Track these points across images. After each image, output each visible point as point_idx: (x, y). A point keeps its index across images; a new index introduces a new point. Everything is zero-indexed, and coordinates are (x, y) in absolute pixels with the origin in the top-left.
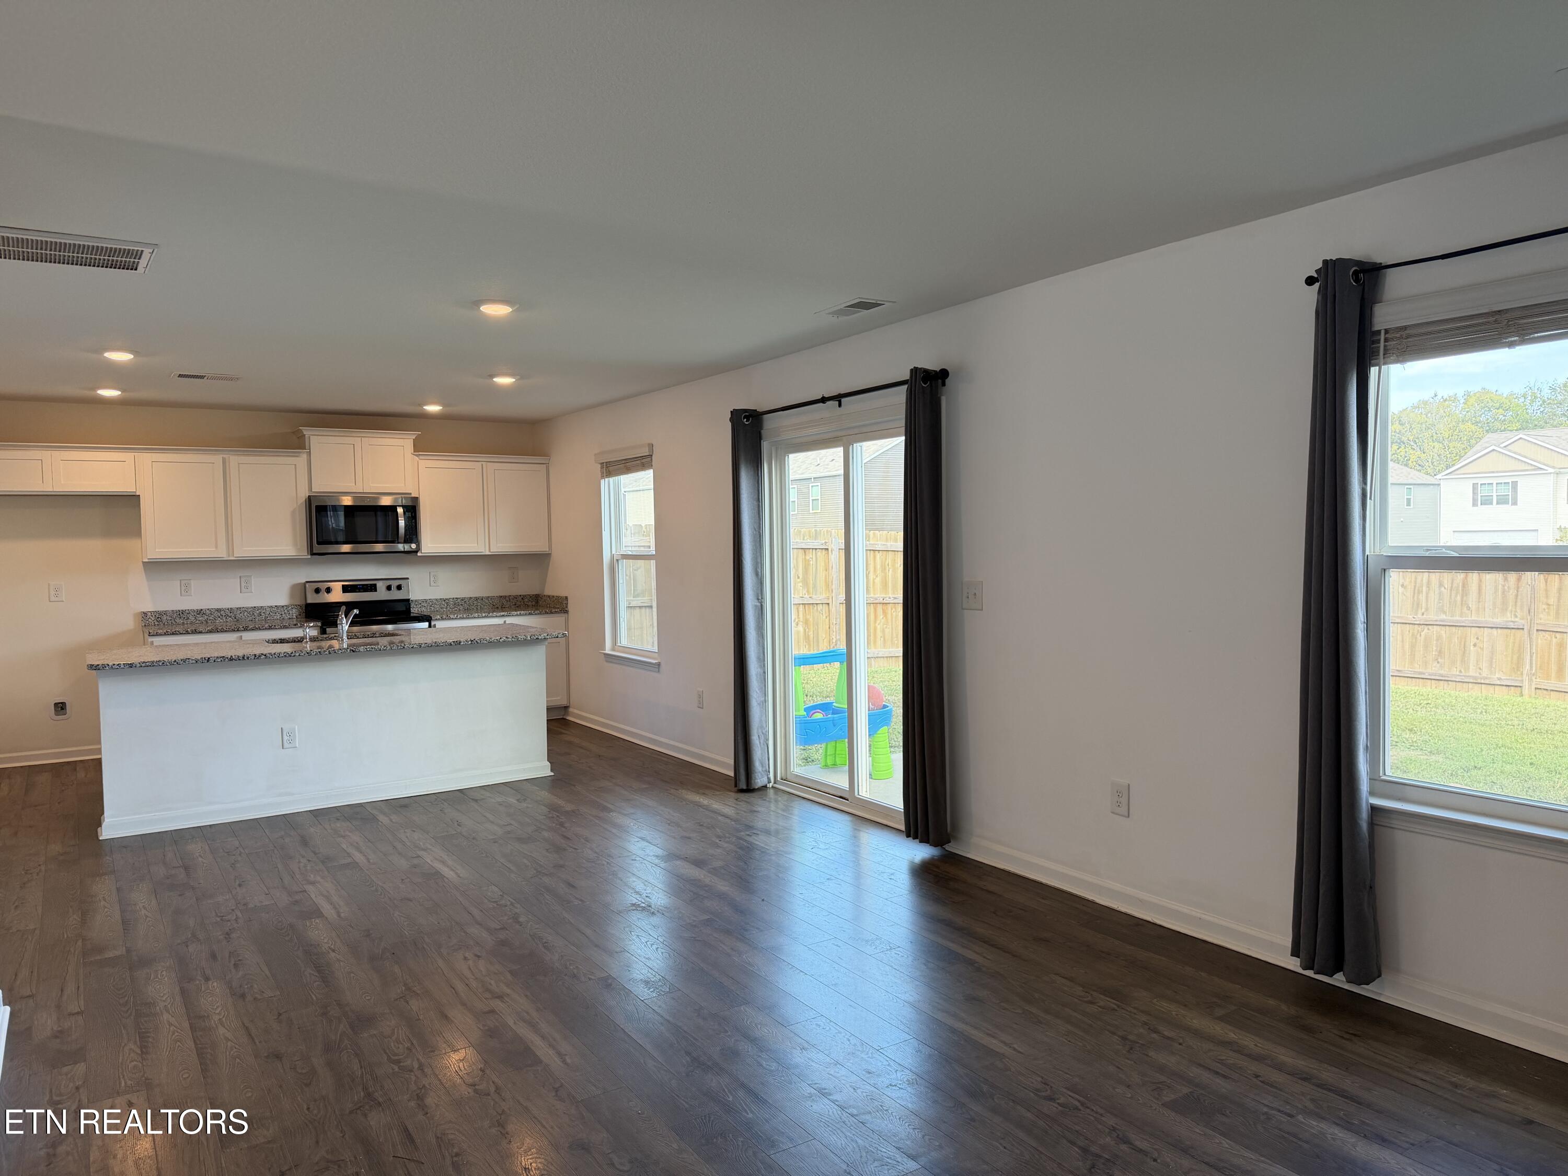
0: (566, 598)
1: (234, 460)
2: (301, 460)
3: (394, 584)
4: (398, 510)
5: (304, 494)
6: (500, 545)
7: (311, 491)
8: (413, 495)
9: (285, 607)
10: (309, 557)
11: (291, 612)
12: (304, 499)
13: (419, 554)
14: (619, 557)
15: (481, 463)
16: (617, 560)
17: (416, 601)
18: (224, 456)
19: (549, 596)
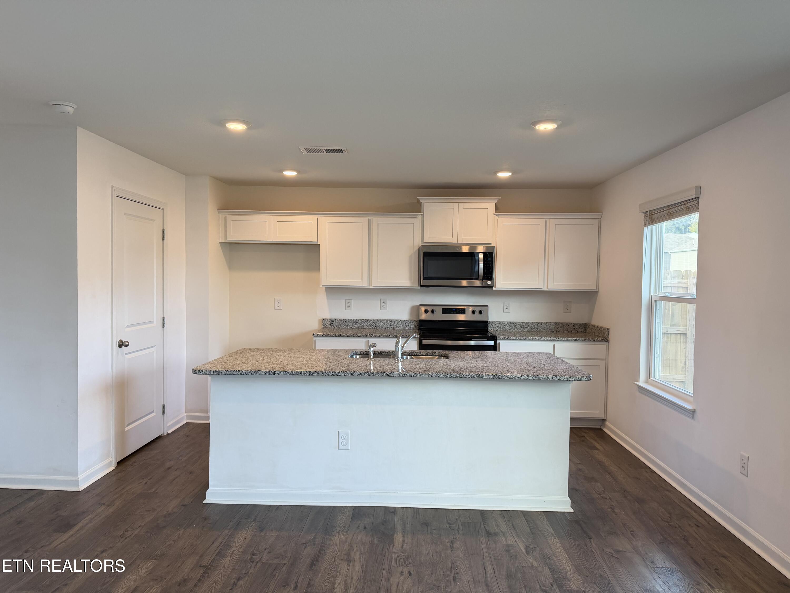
0: (608, 329)
1: (375, 221)
2: (417, 221)
3: (477, 309)
4: (480, 256)
5: (418, 243)
6: (555, 284)
7: (423, 242)
8: (492, 245)
9: (406, 321)
10: (419, 288)
11: (410, 325)
12: (418, 248)
13: (494, 289)
14: (658, 299)
15: (545, 219)
16: (656, 301)
17: (493, 322)
18: (370, 218)
19: (594, 326)
